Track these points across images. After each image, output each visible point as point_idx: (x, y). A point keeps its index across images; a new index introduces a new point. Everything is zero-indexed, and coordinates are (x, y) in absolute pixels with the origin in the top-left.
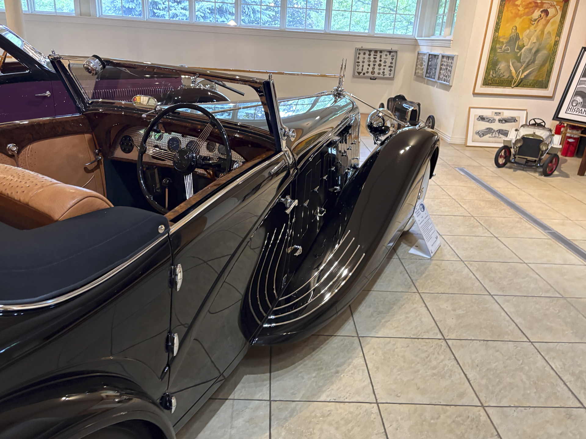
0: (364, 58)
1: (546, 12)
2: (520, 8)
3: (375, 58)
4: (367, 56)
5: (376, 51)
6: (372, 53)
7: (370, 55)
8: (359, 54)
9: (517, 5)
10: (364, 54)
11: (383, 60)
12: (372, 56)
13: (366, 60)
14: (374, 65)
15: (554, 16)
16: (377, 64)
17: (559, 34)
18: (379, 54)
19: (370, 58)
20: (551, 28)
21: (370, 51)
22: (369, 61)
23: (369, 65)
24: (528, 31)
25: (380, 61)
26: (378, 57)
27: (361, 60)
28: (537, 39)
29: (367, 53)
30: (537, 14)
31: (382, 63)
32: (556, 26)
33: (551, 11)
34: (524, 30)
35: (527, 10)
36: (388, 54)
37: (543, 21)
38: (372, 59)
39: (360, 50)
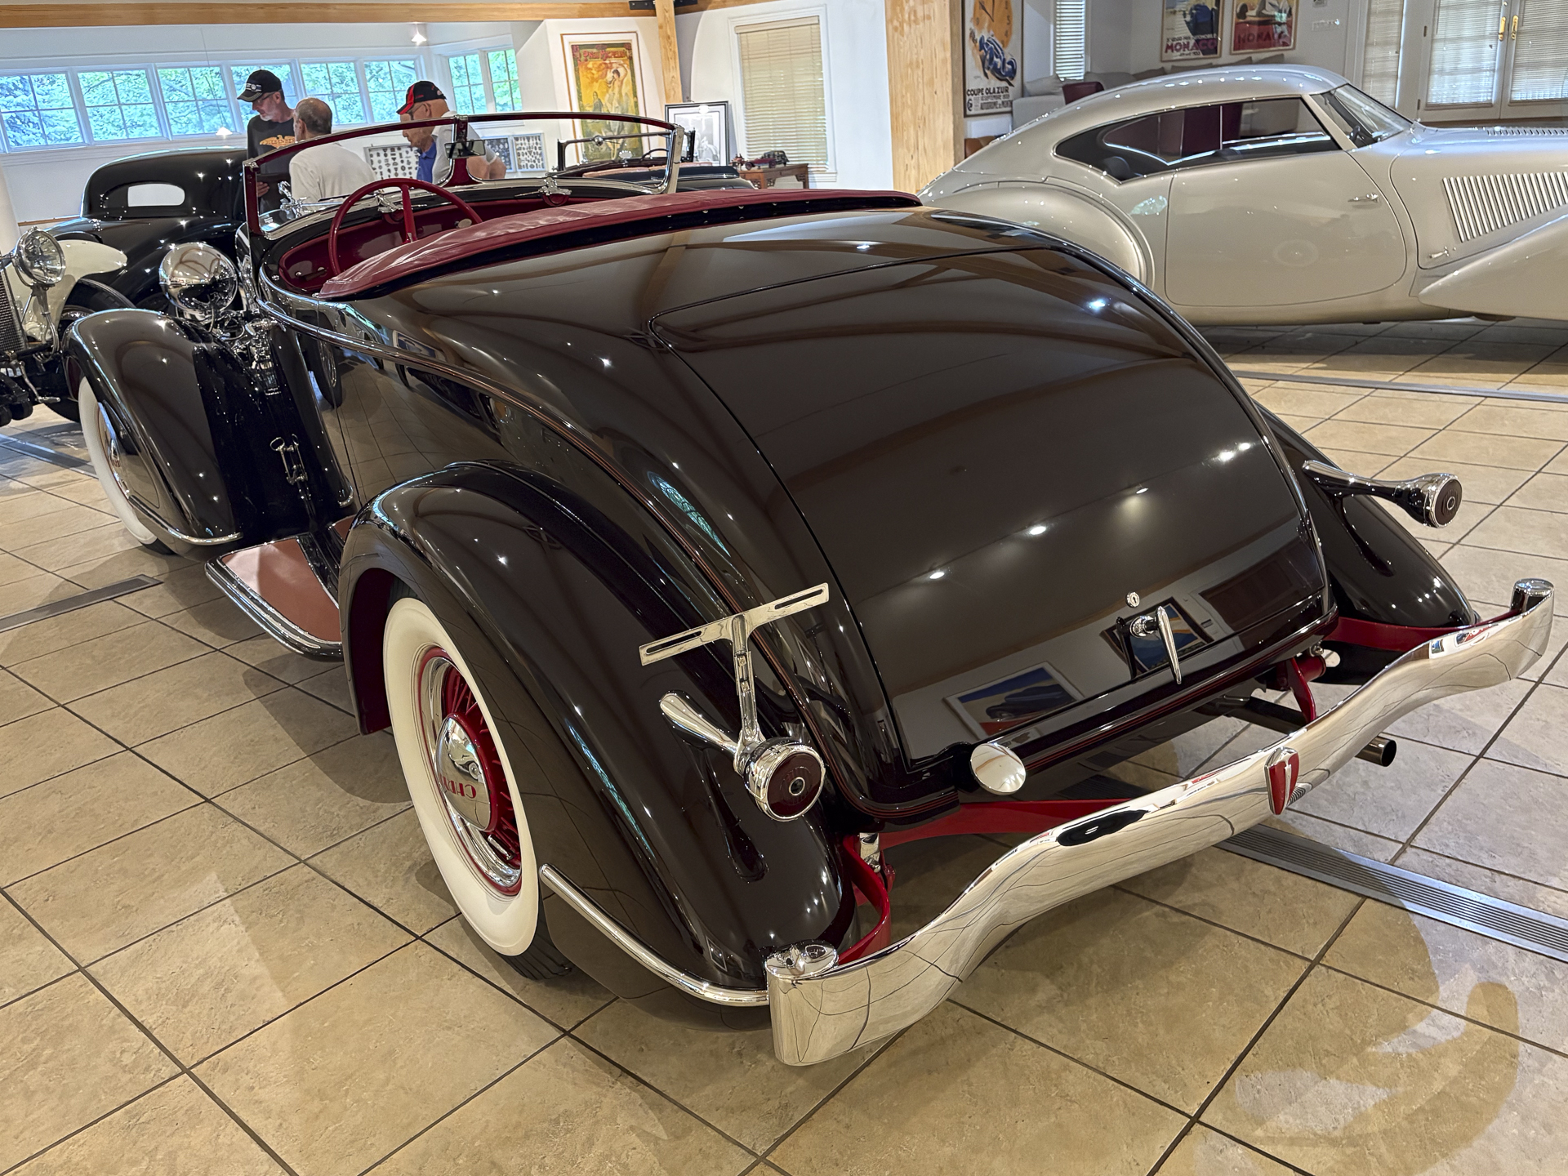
0: (380, 162)
1: (617, 72)
2: (594, 71)
3: (394, 159)
4: (382, 157)
5: (393, 149)
6: (389, 152)
7: (386, 155)
8: (371, 156)
9: (590, 69)
10: (378, 155)
11: (405, 160)
12: (389, 157)
13: (383, 164)
14: (396, 169)
15: (626, 75)
16: (399, 167)
17: (635, 95)
18: (397, 152)
19: (387, 160)
20: (627, 89)
21: (385, 149)
22: (388, 165)
23: (389, 171)
24: (607, 96)
25: (402, 162)
26: (397, 156)
27: (376, 165)
28: (619, 103)
29: (382, 153)
30: (610, 75)
31: (405, 164)
32: (630, 87)
33: (621, 70)
34: (604, 94)
35: (600, 73)
36: (409, 149)
37: (617, 83)
38: (391, 162)
39: (370, 150)
